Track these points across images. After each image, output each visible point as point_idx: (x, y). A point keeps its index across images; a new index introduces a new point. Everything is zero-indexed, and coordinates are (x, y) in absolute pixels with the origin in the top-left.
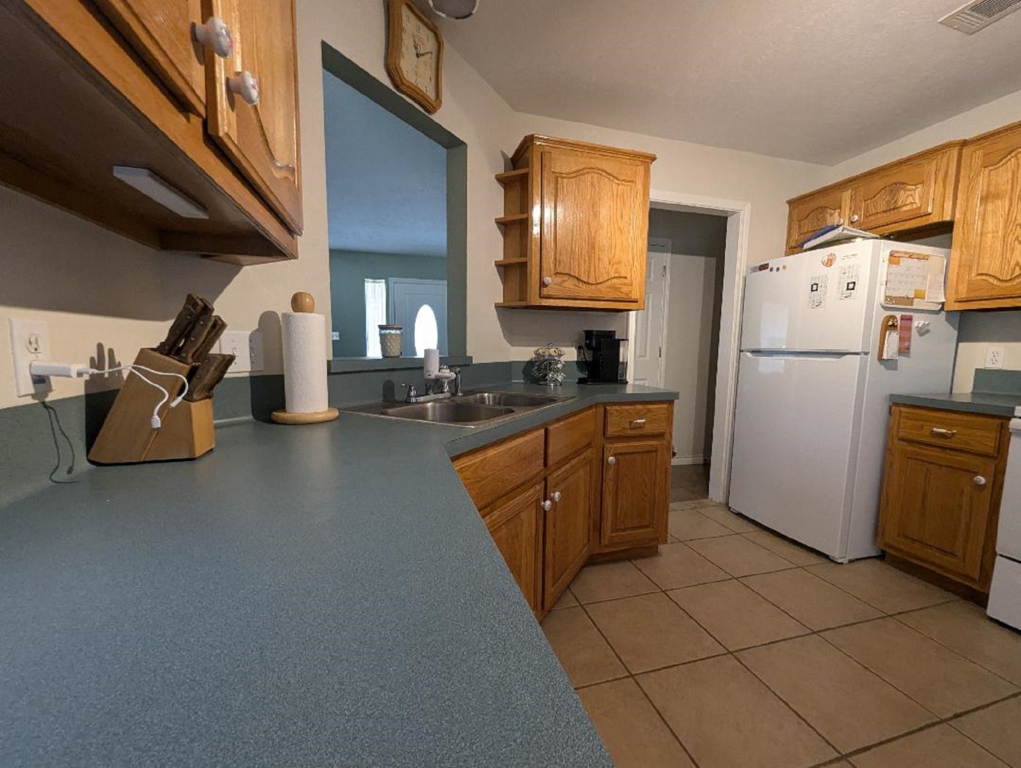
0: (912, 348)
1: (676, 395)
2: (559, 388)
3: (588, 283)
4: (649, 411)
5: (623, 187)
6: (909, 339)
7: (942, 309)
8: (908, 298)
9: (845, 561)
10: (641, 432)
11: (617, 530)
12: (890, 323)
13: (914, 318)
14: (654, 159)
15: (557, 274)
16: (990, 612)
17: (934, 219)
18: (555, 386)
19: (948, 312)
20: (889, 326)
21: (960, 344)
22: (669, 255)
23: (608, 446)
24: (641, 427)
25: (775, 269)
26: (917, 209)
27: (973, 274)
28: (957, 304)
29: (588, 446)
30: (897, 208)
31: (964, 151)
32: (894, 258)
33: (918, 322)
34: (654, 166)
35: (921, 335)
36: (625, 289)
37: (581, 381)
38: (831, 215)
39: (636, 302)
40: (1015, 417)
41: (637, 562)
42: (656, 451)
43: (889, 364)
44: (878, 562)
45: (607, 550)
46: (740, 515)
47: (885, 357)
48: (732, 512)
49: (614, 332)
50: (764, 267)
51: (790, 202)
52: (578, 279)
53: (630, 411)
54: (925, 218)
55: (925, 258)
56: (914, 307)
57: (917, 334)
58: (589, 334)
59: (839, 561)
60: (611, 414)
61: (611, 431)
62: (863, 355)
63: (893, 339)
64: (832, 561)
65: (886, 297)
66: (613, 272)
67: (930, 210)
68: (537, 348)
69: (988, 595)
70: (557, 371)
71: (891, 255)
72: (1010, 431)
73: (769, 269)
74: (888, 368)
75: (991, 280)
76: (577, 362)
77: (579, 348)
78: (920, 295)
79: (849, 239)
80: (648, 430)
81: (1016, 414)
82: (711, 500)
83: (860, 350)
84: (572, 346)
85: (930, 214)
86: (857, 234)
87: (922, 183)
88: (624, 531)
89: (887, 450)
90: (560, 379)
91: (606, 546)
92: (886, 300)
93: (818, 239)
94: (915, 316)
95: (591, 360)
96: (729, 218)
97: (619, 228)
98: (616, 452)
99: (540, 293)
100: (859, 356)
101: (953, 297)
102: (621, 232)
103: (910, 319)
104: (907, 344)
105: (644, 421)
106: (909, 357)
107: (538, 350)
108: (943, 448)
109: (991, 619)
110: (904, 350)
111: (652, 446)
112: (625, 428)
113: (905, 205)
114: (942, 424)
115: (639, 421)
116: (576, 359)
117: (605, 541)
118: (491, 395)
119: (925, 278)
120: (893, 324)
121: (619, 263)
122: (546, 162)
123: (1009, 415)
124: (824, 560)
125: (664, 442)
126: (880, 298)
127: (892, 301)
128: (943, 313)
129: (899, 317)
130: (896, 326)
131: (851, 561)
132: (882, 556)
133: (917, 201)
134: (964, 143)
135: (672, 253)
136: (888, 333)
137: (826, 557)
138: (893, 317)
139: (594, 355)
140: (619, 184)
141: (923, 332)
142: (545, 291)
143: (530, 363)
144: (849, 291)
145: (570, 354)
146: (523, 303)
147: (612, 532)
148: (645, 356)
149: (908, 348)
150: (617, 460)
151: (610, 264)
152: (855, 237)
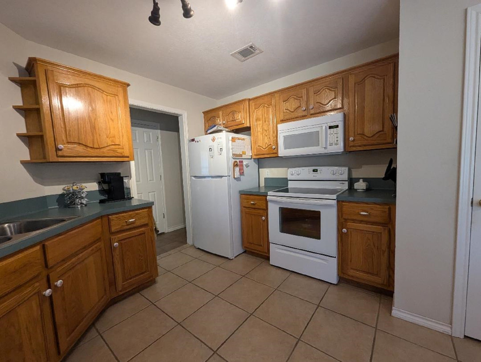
0: (245, 172)
1: (153, 203)
2: (85, 209)
3: (94, 148)
4: (137, 214)
5: (110, 97)
6: (243, 169)
7: (251, 158)
8: (240, 154)
9: (233, 258)
10: (135, 225)
11: (127, 280)
12: (235, 164)
13: (243, 162)
14: (128, 85)
15: (68, 143)
16: (271, 262)
17: (245, 126)
18: (81, 207)
19: (254, 159)
20: (235, 165)
21: (260, 169)
22: (159, 131)
23: (112, 237)
24: (134, 223)
25: (197, 141)
26: (240, 121)
27: (257, 146)
28: (255, 156)
29: (99, 240)
30: (235, 120)
31: (250, 102)
32: (233, 139)
33: (245, 162)
34: (129, 88)
35: (247, 167)
36: (119, 151)
37: (102, 202)
38: (217, 120)
39: (128, 157)
40: (268, 196)
41: (142, 292)
42: (144, 233)
43: (238, 179)
44: (244, 254)
45: (121, 293)
46: (199, 249)
47: (235, 177)
48: (196, 248)
49: (120, 173)
50: (193, 140)
51: (204, 113)
52: (85, 146)
53: (125, 216)
54: (242, 125)
55: (243, 139)
56: (243, 157)
57: (245, 167)
58: (103, 175)
59: (232, 258)
60: (113, 220)
61: (113, 229)
62: (228, 177)
63: (237, 169)
64: (229, 259)
65: (233, 154)
66: (110, 142)
67: (244, 123)
68: (64, 186)
69: (269, 257)
70: (82, 198)
71: (232, 138)
72: (268, 200)
73: (195, 141)
74: (237, 181)
75: (261, 148)
76: (99, 190)
77: (99, 183)
78: (244, 153)
79: (220, 131)
80: (138, 223)
81: (268, 194)
82: (188, 244)
83: (227, 175)
84: (94, 182)
85: (243, 124)
86: (223, 129)
87: (240, 112)
88: (131, 279)
89: (241, 212)
90: (84, 202)
91: (121, 291)
92: (233, 155)
93: (212, 129)
94: (244, 161)
95: (108, 188)
96: (179, 117)
97: (111, 119)
98: (119, 240)
99: (57, 155)
100: (227, 177)
101: (253, 154)
102: (112, 120)
103: (242, 162)
104: (242, 171)
105: (134, 220)
106: (244, 176)
107: (65, 188)
108: (255, 208)
109: (272, 265)
110: (242, 173)
111: (142, 231)
112: (123, 226)
113: (237, 119)
114: (253, 200)
115: (130, 221)
116: (98, 189)
117: (120, 288)
118: (12, 225)
119: (244, 147)
120: (236, 164)
121: (114, 137)
122: (49, 75)
123: (267, 195)
124: (227, 260)
125: (149, 227)
126: (231, 155)
127: (235, 156)
128: (253, 160)
129: (238, 162)
130: (238, 165)
131: (235, 257)
132: (245, 252)
133: (240, 118)
134: (249, 100)
135: (161, 129)
136: (235, 168)
137: (227, 258)
138: (236, 162)
139: (109, 186)
140: (107, 95)
141: (247, 166)
142: (60, 153)
143: (62, 195)
144: (221, 152)
145: (93, 186)
146: (45, 161)
147: (123, 282)
148: (153, 180)
149: (243, 173)
150: (121, 244)
151: (107, 137)
152: (222, 130)
